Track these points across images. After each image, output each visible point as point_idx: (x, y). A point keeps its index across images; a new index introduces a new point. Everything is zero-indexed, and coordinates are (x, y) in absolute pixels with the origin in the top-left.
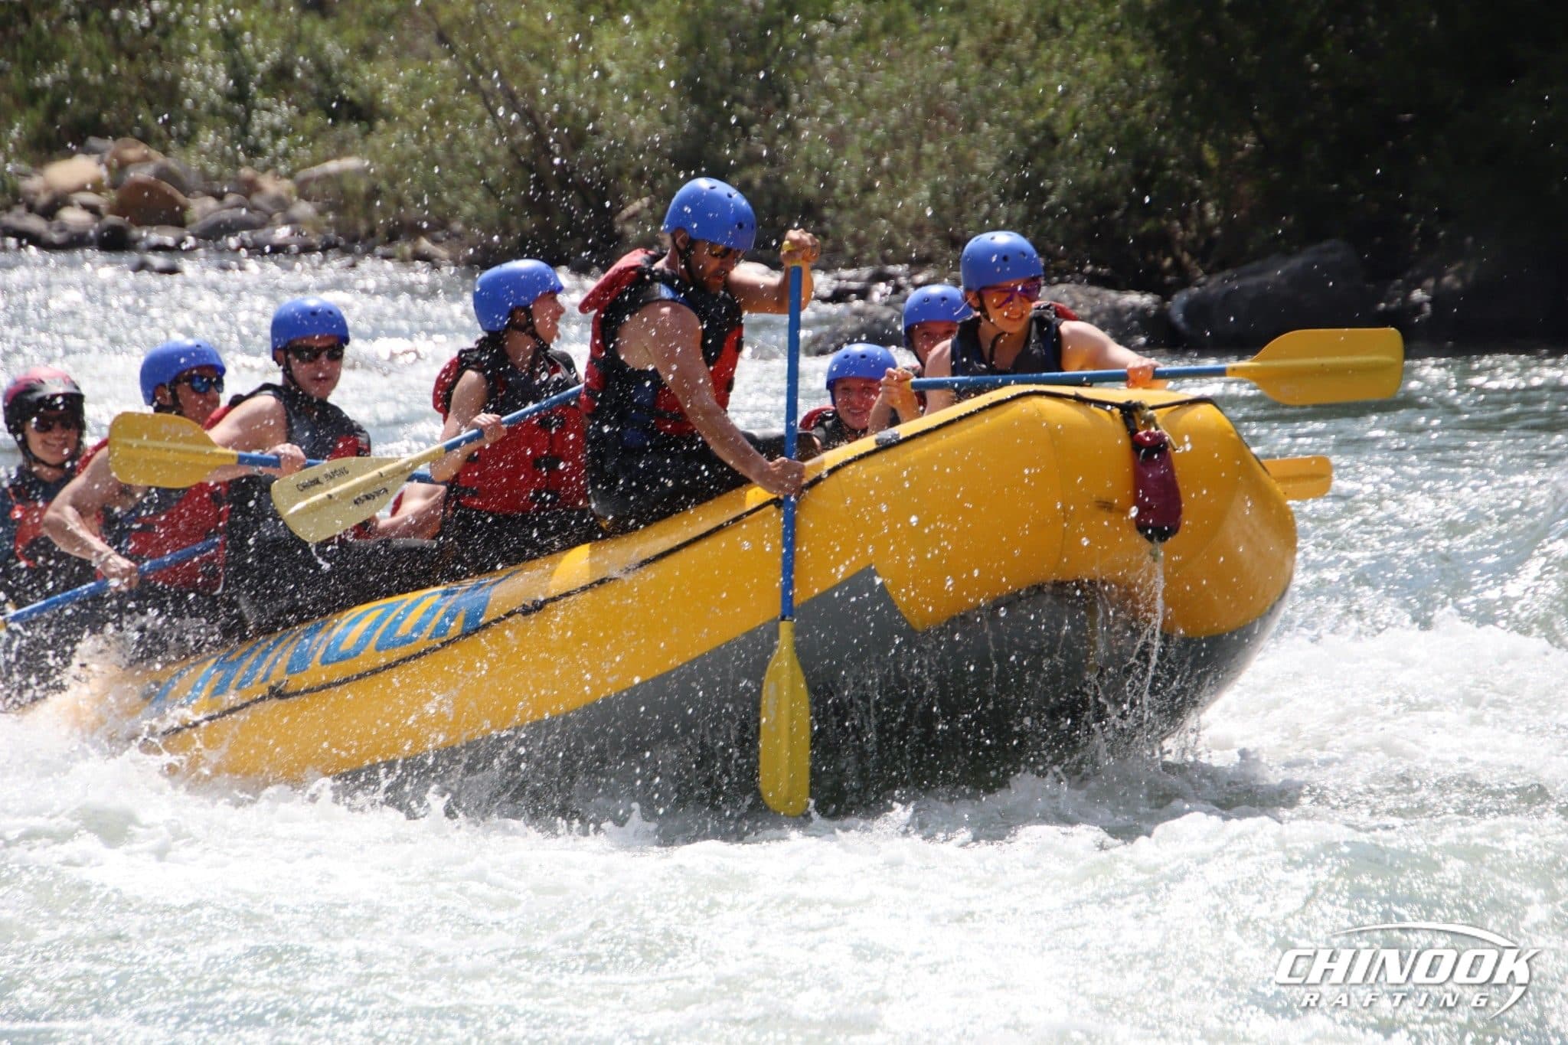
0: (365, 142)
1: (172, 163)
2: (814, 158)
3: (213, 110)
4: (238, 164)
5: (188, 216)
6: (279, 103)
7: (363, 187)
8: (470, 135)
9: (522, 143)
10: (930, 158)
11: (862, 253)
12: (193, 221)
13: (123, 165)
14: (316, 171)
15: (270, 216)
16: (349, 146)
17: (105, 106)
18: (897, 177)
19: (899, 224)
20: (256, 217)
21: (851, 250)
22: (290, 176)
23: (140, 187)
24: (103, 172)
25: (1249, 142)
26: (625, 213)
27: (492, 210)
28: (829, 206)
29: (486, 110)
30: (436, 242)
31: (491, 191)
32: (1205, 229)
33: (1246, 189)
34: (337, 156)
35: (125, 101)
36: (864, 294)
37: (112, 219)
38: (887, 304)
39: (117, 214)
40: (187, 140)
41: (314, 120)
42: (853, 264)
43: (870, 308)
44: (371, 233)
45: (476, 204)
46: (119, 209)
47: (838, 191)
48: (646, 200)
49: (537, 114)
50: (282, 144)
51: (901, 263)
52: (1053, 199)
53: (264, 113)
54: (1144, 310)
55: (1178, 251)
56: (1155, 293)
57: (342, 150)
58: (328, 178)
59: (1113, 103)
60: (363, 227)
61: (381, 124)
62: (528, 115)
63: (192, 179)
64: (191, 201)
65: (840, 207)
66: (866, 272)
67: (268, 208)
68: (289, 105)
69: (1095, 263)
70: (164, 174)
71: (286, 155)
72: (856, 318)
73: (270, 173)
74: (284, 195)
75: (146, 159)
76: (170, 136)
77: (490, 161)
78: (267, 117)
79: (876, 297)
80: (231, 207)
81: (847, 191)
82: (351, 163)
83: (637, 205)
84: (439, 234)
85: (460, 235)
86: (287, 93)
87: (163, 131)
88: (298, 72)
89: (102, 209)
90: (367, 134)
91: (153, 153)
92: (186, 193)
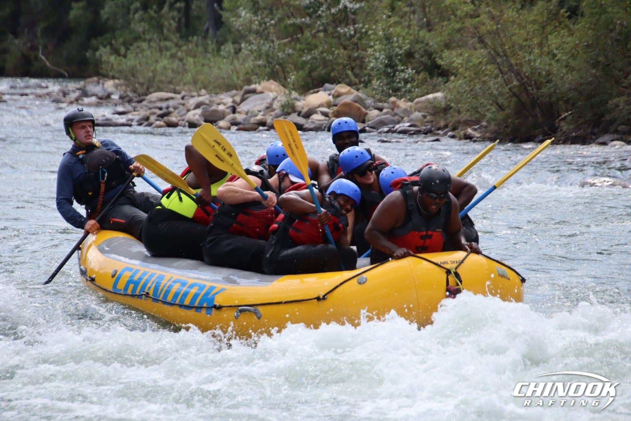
0: (445, 86)
1: (360, 94)
3: (379, 72)
4: (390, 96)
5: (367, 118)
6: (407, 69)
7: (443, 105)
8: (491, 83)
9: (515, 86)
12: (369, 121)
13: (339, 95)
14: (423, 98)
15: (403, 118)
16: (438, 88)
17: (333, 70)
20: (396, 118)
22: (411, 100)
23: (346, 104)
24: (330, 98)
26: (560, 118)
27: (500, 116)
29: (499, 72)
30: (475, 130)
31: (501, 107)
34: (432, 93)
35: (341, 67)
40: (367, 84)
41: (423, 76)
44: (446, 126)
45: (493, 113)
48: (570, 113)
49: (522, 74)
50: (409, 86)
53: (401, 73)
57: (434, 90)
58: (428, 101)
60: (442, 124)
61: (452, 78)
62: (518, 74)
63: (369, 101)
64: (368, 111)
67: (402, 115)
68: (412, 70)
70: (357, 100)
71: (410, 91)
73: (403, 99)
74: (409, 109)
75: (349, 93)
76: (360, 82)
77: (501, 94)
78: (402, 75)
80: (386, 114)
82: (439, 95)
83: (566, 114)
84: (477, 127)
85: (486, 127)
86: (411, 64)
87: (357, 81)
88: (417, 56)
89: (330, 115)
90: (446, 82)
91: (353, 90)
92: (366, 108)
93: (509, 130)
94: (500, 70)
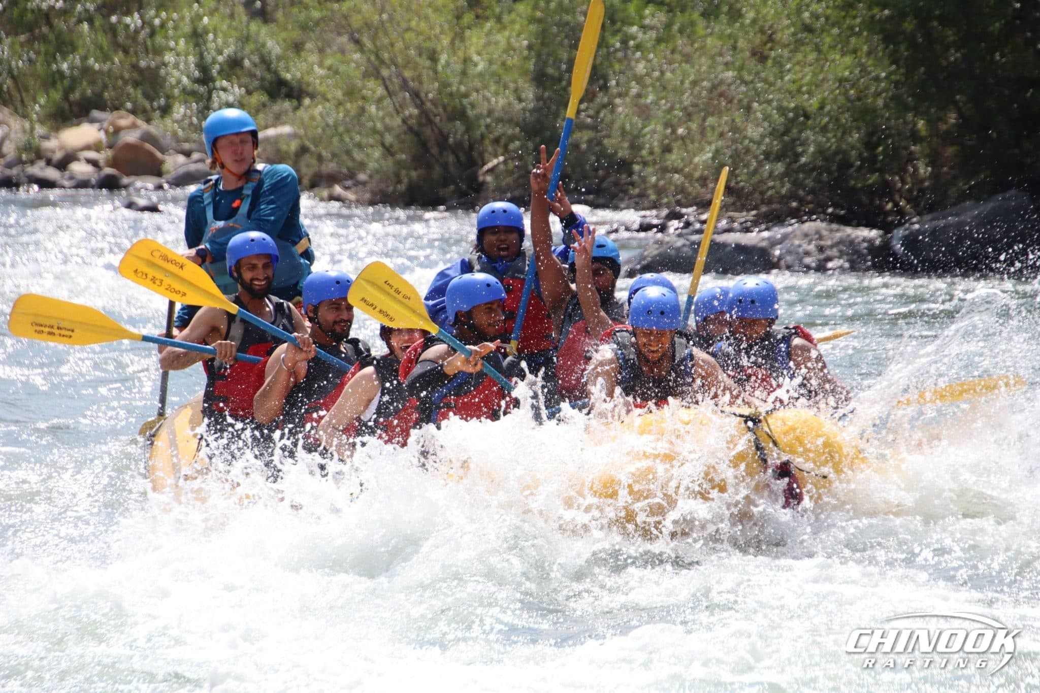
0: (295, 114)
1: (153, 130)
2: (628, 127)
3: (184, 91)
5: (164, 169)
6: (232, 86)
7: (294, 146)
8: (373, 109)
9: (411, 116)
10: (713, 128)
11: (661, 198)
12: (168, 172)
13: (117, 130)
16: (283, 118)
17: (106, 86)
18: (688, 142)
19: (688, 176)
21: (653, 197)
23: (129, 147)
24: (102, 136)
25: (952, 118)
26: (486, 168)
27: (388, 164)
28: (638, 163)
29: (385, 93)
30: (347, 188)
31: (388, 151)
32: (918, 182)
33: (950, 151)
34: (274, 126)
36: (662, 228)
37: (109, 171)
38: (679, 235)
39: (112, 166)
40: (166, 111)
41: (258, 98)
42: (655, 206)
43: (667, 239)
45: (377, 161)
46: (113, 163)
47: (644, 153)
48: (501, 158)
49: (423, 95)
51: (691, 206)
52: (803, 160)
53: (221, 93)
54: (870, 241)
55: (897, 197)
56: (879, 228)
57: (278, 120)
59: (851, 89)
61: (307, 101)
62: (416, 95)
63: (167, 141)
64: (166, 157)
65: (645, 164)
66: (665, 212)
68: (240, 87)
69: (835, 205)
70: (147, 137)
72: (657, 246)
75: (134, 126)
76: (152, 110)
77: (388, 129)
78: (223, 95)
79: (671, 230)
80: (196, 162)
81: (651, 153)
82: (286, 129)
83: (495, 161)
84: (349, 183)
85: (364, 184)
86: (238, 78)
87: (148, 106)
88: (247, 63)
89: (102, 163)
90: (297, 108)
91: (140, 122)
92: (163, 151)
93: (402, 188)
94: (386, 88)
